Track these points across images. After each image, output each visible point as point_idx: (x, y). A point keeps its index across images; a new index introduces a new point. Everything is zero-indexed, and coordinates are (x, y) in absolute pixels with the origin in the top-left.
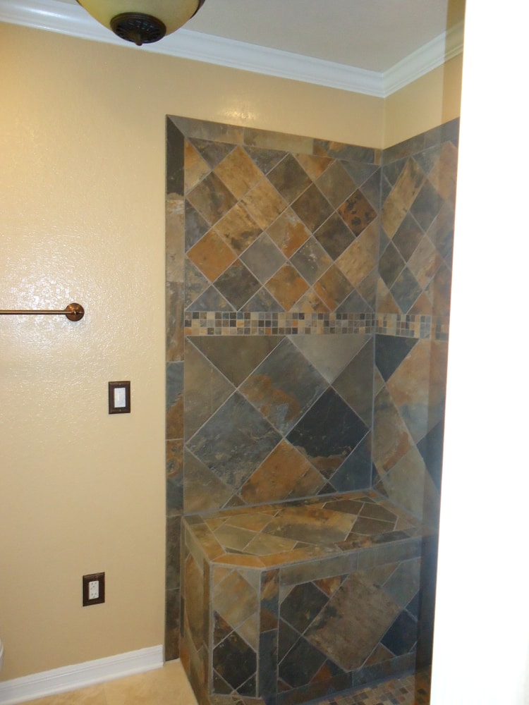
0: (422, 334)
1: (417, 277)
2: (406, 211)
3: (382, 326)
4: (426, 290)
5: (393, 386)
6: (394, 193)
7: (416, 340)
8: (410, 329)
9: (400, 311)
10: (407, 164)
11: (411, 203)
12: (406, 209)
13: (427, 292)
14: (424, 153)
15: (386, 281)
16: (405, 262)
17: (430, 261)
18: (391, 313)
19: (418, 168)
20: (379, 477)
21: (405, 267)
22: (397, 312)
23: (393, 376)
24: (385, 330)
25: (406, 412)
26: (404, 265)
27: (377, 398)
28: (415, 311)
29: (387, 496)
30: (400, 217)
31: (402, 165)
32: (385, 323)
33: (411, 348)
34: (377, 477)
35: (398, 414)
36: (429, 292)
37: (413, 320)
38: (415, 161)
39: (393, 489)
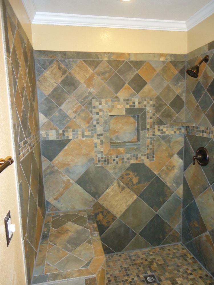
0: (74, 137)
1: (68, 113)
2: (57, 84)
3: (45, 136)
4: (73, 119)
5: (57, 162)
6: (47, 73)
7: (70, 140)
8: (66, 136)
9: (58, 129)
10: (55, 62)
11: (60, 81)
12: (57, 83)
13: (75, 120)
14: (66, 61)
15: (46, 115)
16: (58, 106)
17: (75, 107)
18: (51, 129)
19: (63, 66)
20: (52, 205)
21: (59, 109)
22: (56, 129)
23: (56, 158)
24: (48, 138)
25: (68, 171)
26: (58, 108)
27: (45, 170)
28: (68, 127)
29: (59, 210)
30: (53, 86)
31: (51, 62)
32: (48, 135)
33: (67, 144)
34: (50, 206)
35: (62, 174)
36: (76, 120)
37: (67, 131)
38: (61, 63)
39: (62, 206)
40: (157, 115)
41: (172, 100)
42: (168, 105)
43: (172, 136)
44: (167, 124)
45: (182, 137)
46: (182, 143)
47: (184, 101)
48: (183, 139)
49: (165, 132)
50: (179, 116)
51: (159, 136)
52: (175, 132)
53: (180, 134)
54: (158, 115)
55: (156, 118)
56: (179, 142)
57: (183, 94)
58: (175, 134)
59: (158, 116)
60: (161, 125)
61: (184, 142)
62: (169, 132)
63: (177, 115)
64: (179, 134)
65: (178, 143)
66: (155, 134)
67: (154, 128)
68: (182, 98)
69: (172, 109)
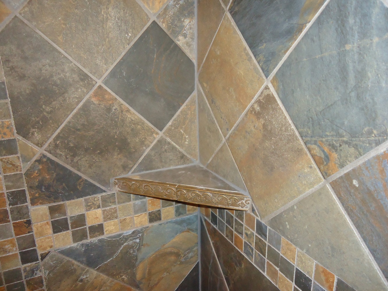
40: (30, 144)
41: (123, 54)
42: (100, 82)
43: (141, 239)
44: (106, 183)
45: (189, 230)
46: (190, 255)
47: (189, 61)
48: (195, 236)
49: (99, 229)
50: (169, 140)
51: (69, 252)
52: (155, 217)
53: (179, 218)
54: (40, 144)
55: (29, 164)
56: (177, 255)
57: (187, 22)
58: (156, 224)
59: (39, 151)
60: (69, 198)
61: (198, 249)
62: (122, 222)
63: (161, 133)
64: (176, 222)
65: (173, 258)
66: (39, 252)
67: (29, 223)
68: (180, 41)
69: (126, 105)
